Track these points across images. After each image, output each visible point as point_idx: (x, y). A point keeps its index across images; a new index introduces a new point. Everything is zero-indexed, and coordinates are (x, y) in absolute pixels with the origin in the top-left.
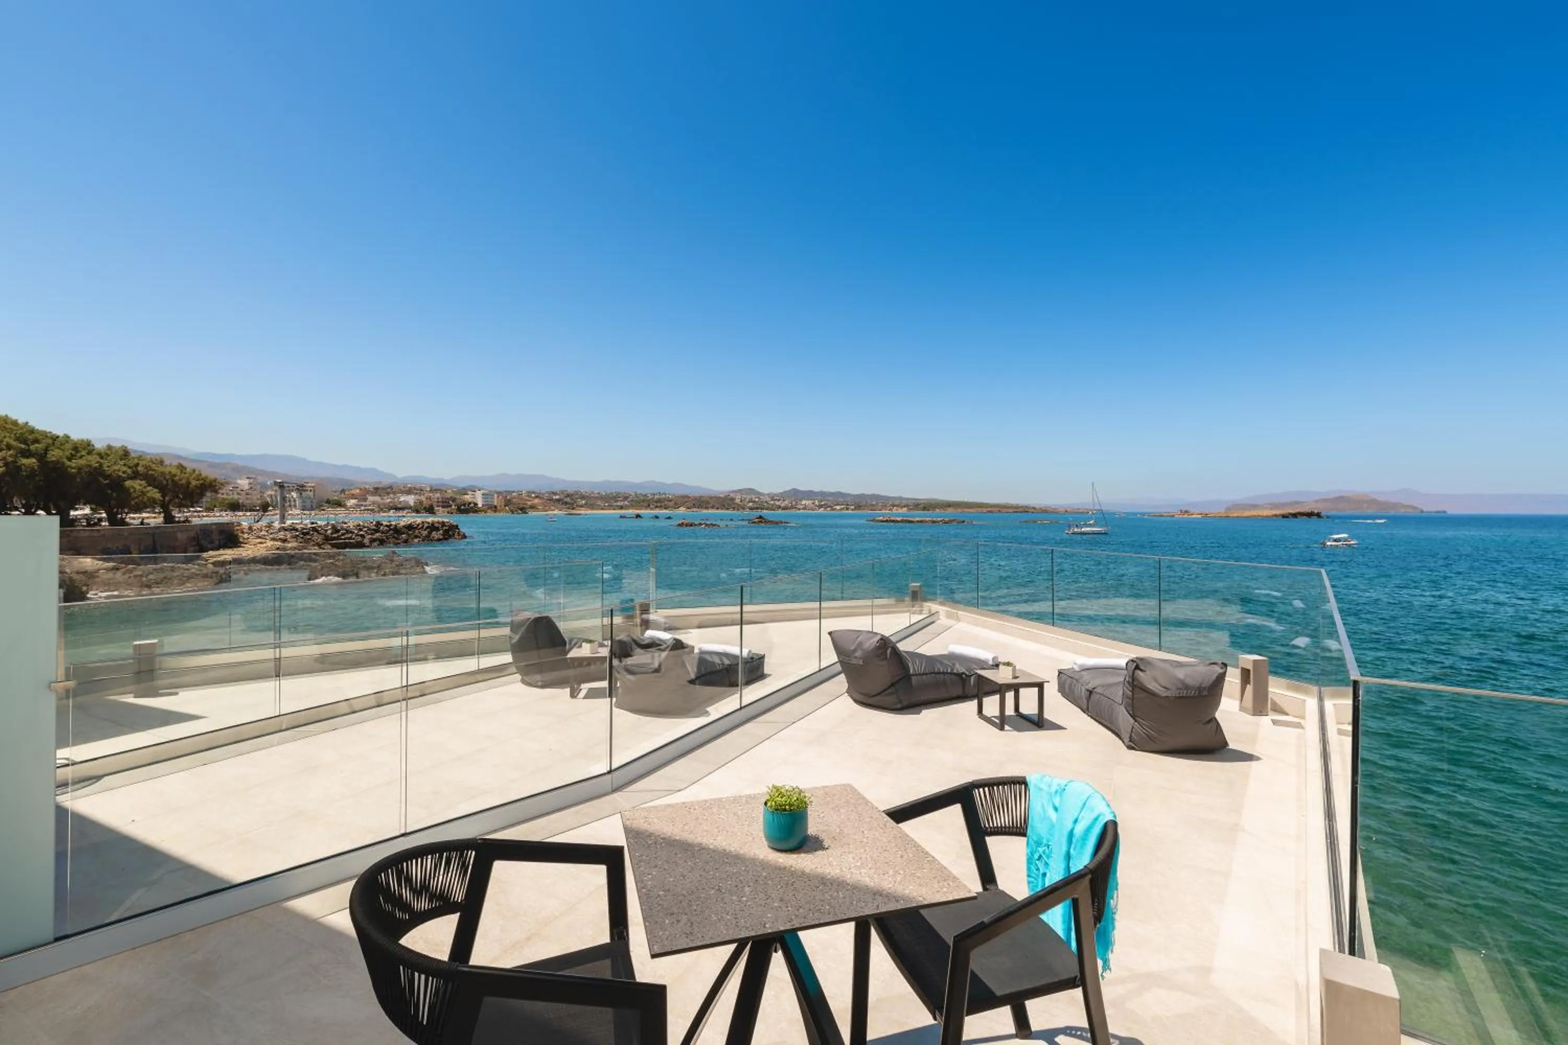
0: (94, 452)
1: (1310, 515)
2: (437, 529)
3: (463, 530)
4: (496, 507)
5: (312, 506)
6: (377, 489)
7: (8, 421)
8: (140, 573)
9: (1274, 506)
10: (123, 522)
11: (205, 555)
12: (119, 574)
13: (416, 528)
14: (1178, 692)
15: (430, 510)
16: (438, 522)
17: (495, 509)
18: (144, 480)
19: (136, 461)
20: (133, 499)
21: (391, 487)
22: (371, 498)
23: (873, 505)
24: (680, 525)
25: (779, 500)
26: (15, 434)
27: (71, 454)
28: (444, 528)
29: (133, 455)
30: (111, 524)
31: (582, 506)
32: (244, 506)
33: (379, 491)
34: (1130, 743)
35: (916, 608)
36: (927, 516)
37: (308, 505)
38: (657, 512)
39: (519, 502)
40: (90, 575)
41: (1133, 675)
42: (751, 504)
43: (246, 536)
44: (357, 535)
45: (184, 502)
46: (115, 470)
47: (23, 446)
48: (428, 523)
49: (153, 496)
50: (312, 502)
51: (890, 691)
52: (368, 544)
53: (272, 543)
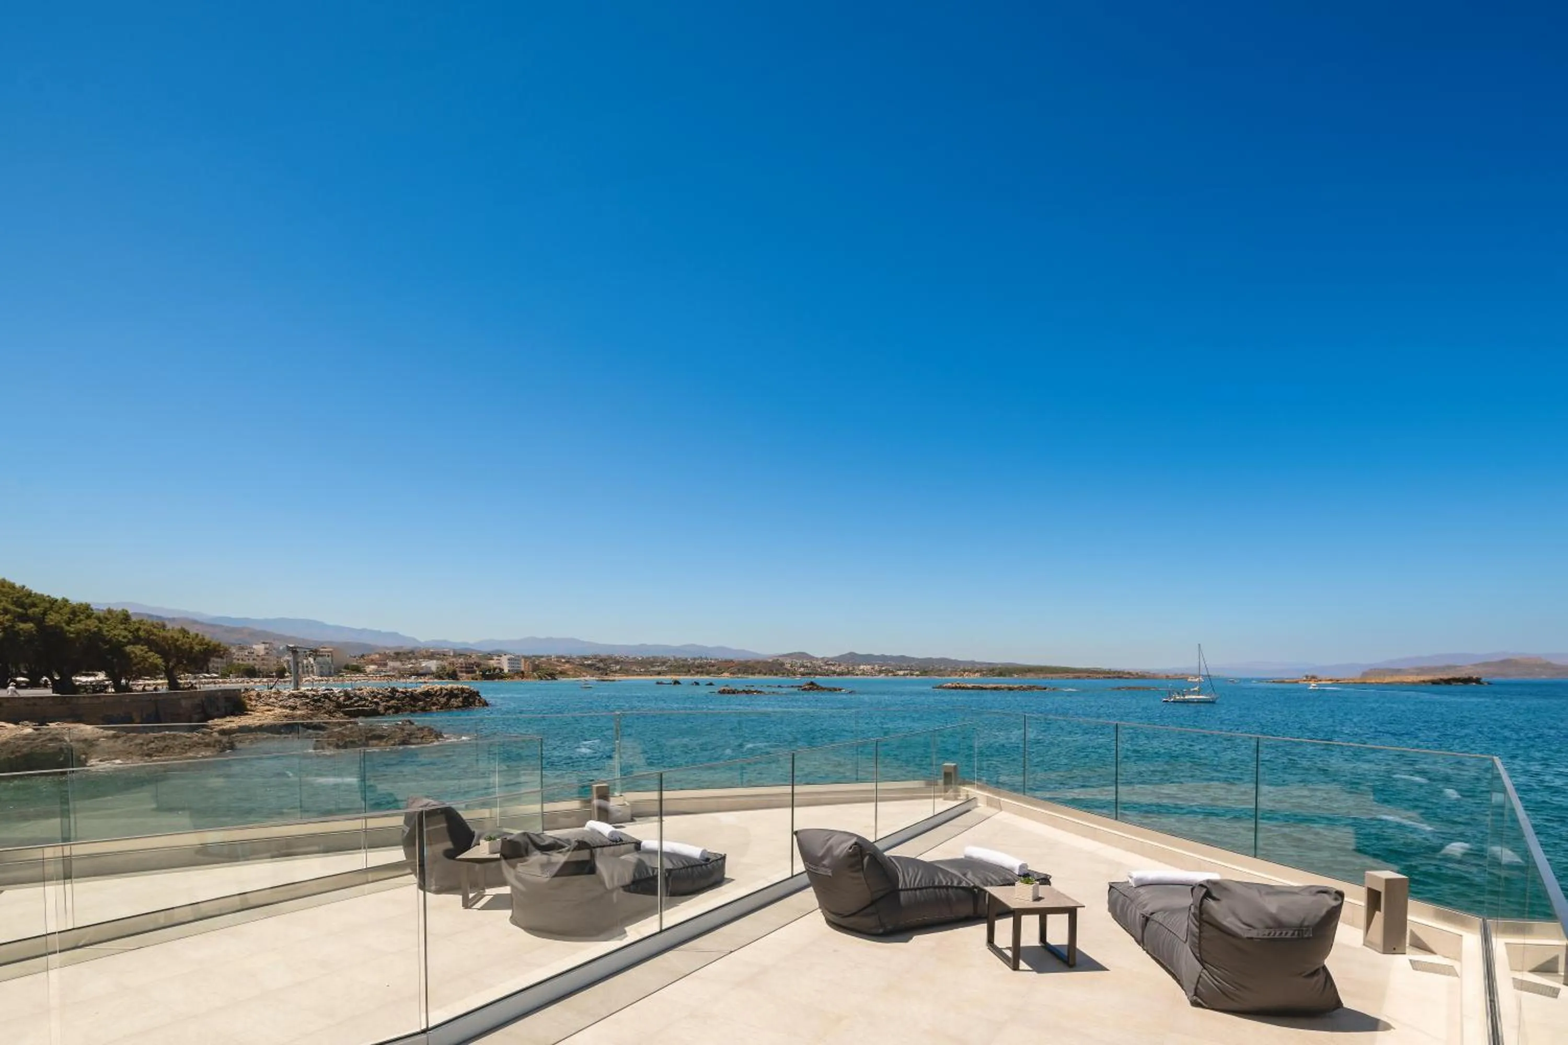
0: (94, 616)
1: (1467, 681)
2: (456, 696)
3: (483, 696)
4: (523, 672)
5: (330, 672)
6: (397, 654)
7: (6, 585)
8: (141, 741)
9: (1422, 671)
10: (127, 688)
11: (210, 722)
12: (120, 741)
13: (434, 695)
14: (1267, 932)
15: (453, 676)
16: (458, 689)
17: (522, 674)
18: (145, 645)
19: (137, 626)
20: (135, 665)
21: (412, 652)
22: (391, 664)
23: (941, 670)
24: (723, 692)
25: (834, 665)
26: (12, 598)
27: (69, 618)
28: (464, 695)
29: (134, 619)
30: (117, 691)
31: (616, 672)
32: (260, 672)
33: (400, 657)
34: (1195, 998)
35: (950, 793)
36: (1003, 682)
37: (326, 670)
38: (697, 678)
39: (548, 667)
40: (90, 744)
41: (1201, 904)
42: (802, 669)
43: (253, 703)
44: (371, 702)
45: (188, 668)
46: (115, 635)
47: (20, 610)
48: (447, 690)
49: (156, 661)
50: (330, 668)
51: (869, 910)
52: (382, 712)
53: (280, 710)
